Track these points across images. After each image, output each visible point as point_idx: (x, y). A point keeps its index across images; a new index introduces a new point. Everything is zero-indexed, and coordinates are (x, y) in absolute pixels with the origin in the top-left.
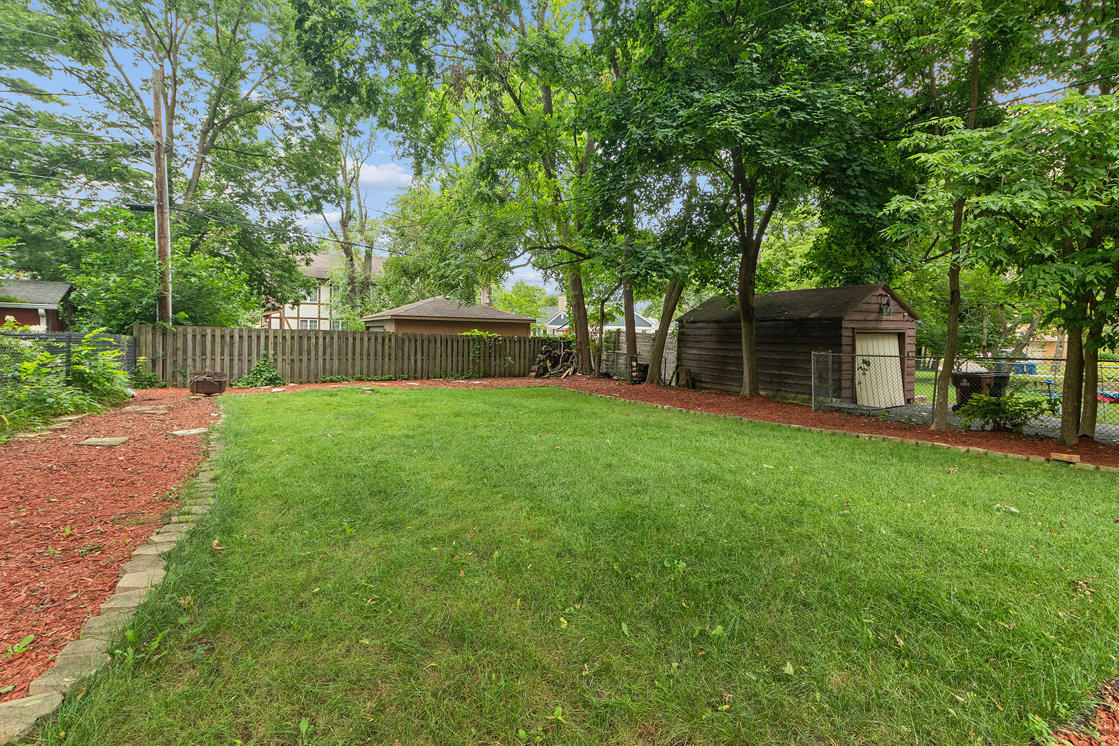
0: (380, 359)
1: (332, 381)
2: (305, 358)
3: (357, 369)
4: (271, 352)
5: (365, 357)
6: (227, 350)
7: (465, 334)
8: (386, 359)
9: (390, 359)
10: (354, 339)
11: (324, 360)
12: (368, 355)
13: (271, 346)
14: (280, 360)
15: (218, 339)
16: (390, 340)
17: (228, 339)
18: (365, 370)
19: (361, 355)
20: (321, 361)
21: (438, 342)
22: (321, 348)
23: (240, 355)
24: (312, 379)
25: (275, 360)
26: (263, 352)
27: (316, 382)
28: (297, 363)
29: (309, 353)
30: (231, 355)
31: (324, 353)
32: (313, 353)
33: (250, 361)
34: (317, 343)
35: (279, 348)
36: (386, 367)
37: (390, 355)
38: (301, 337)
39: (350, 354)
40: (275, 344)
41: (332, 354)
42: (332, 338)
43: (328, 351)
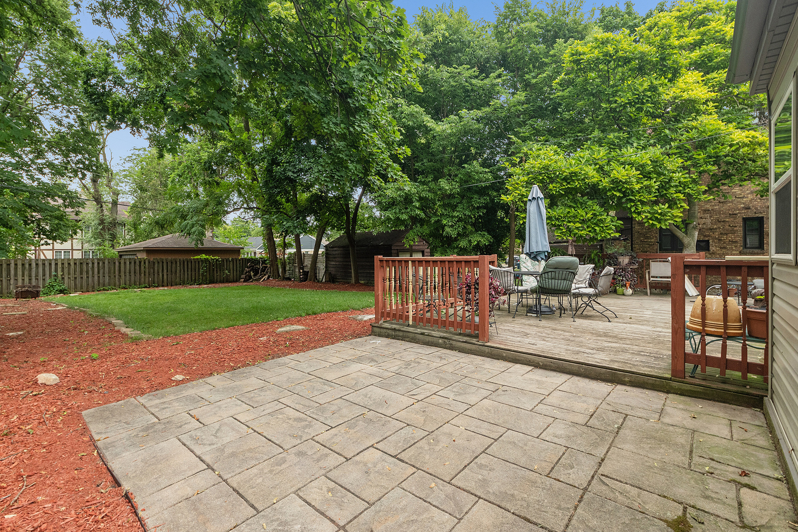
0: (138, 275)
1: (104, 290)
2: (85, 276)
3: (122, 281)
4: (60, 273)
5: (128, 274)
6: (26, 273)
7: (196, 257)
8: (143, 275)
9: (145, 275)
10: (120, 263)
11: (99, 277)
12: (130, 273)
13: (59, 270)
14: (66, 278)
15: (20, 266)
16: (145, 263)
17: (27, 266)
18: (128, 282)
19: (125, 273)
20: (96, 278)
21: (178, 263)
22: (96, 270)
23: (37, 275)
24: (91, 289)
25: (63, 278)
26: (53, 273)
27: (93, 291)
28: (78, 280)
29: (87, 272)
30: (30, 276)
31: (99, 273)
32: (90, 273)
33: (44, 280)
34: (93, 267)
35: (66, 270)
36: (143, 279)
37: (145, 272)
38: (81, 263)
39: (117, 273)
40: (63, 268)
41: (104, 273)
42: (104, 263)
43: (101, 272)
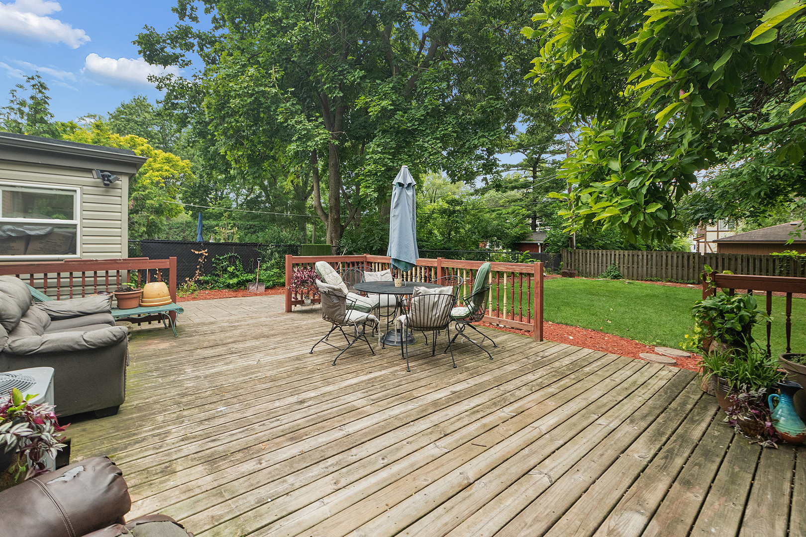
0: (686, 270)
1: (651, 280)
2: (635, 266)
3: (670, 274)
4: (617, 262)
5: (675, 268)
6: (596, 260)
8: (691, 270)
9: (694, 270)
10: (667, 256)
11: (647, 268)
12: (677, 266)
13: (617, 259)
14: (622, 267)
15: (592, 255)
16: (694, 258)
17: (596, 255)
18: (675, 276)
19: (672, 266)
20: (645, 268)
21: (739, 261)
22: (645, 261)
23: (602, 263)
24: (640, 278)
25: (619, 267)
26: (613, 262)
27: (642, 280)
28: (631, 269)
29: (638, 264)
30: (598, 263)
31: (647, 264)
32: (640, 264)
33: (607, 266)
34: (643, 258)
35: (622, 260)
36: (691, 275)
37: (694, 267)
38: (633, 255)
39: (664, 265)
40: (619, 258)
41: (652, 265)
42: (652, 256)
43: (650, 263)
